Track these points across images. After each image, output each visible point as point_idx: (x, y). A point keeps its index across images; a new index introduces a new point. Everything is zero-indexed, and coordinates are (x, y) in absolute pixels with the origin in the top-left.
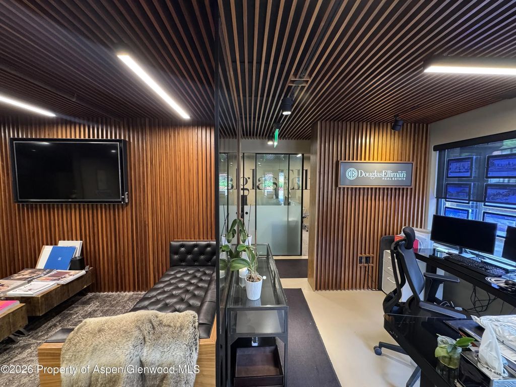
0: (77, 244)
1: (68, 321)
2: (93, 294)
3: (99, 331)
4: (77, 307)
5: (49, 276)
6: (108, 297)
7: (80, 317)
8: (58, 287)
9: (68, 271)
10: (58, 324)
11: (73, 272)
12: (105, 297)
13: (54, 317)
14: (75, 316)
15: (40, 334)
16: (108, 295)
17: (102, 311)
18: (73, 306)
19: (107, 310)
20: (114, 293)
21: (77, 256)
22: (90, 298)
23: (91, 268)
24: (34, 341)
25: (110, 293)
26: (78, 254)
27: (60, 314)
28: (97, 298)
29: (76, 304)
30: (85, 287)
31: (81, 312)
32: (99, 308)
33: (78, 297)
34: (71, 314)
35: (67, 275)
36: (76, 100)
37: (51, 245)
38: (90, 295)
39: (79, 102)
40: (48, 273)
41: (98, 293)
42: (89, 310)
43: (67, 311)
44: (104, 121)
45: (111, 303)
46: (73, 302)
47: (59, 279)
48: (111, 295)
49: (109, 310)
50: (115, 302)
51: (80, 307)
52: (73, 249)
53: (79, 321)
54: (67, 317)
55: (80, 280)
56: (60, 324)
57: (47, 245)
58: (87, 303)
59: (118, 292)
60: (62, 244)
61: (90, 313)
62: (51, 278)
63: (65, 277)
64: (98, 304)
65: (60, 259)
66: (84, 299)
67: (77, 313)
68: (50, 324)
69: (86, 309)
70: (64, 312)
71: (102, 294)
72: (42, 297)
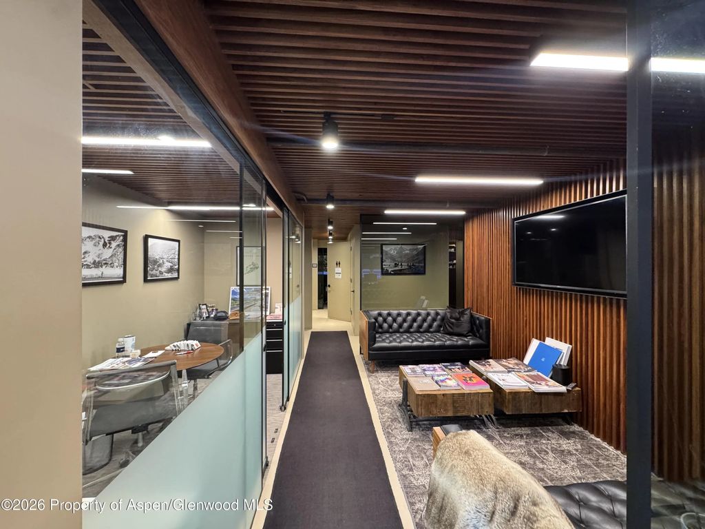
0: (564, 348)
1: (536, 442)
2: (581, 429)
3: (467, 453)
4: (553, 432)
5: (527, 375)
6: (599, 447)
7: (549, 447)
8: (528, 392)
9: (548, 379)
10: (525, 437)
11: (552, 382)
12: (594, 445)
13: (525, 426)
14: (544, 442)
15: (506, 435)
16: (600, 445)
17: (578, 461)
18: (550, 428)
19: (586, 465)
20: (611, 449)
21: (562, 363)
22: (574, 432)
23: (577, 389)
24: (498, 437)
25: (605, 445)
26: (564, 362)
27: (532, 428)
28: (583, 438)
29: (554, 427)
30: (566, 411)
31: (553, 442)
32: (577, 453)
33: (560, 421)
34: (542, 436)
35: (543, 383)
36: (549, 153)
37: (540, 340)
38: (576, 428)
39: (554, 154)
40: (528, 371)
41: (587, 433)
42: (565, 447)
43: (541, 429)
44: (608, 167)
45: (598, 460)
46: (552, 424)
47: (533, 383)
48: (605, 448)
49: (590, 467)
50: (605, 463)
51: (555, 435)
52: (558, 352)
53: (545, 451)
54: (536, 436)
55: (559, 398)
56: (527, 438)
57: (537, 338)
58: (567, 435)
59: (619, 452)
60: (550, 342)
61: (563, 451)
62: (528, 378)
63: (540, 384)
64: (579, 447)
65: (543, 360)
66: (567, 428)
67: (548, 440)
68: (519, 431)
69: (561, 442)
70: (537, 428)
71: (592, 436)
72: (510, 393)
